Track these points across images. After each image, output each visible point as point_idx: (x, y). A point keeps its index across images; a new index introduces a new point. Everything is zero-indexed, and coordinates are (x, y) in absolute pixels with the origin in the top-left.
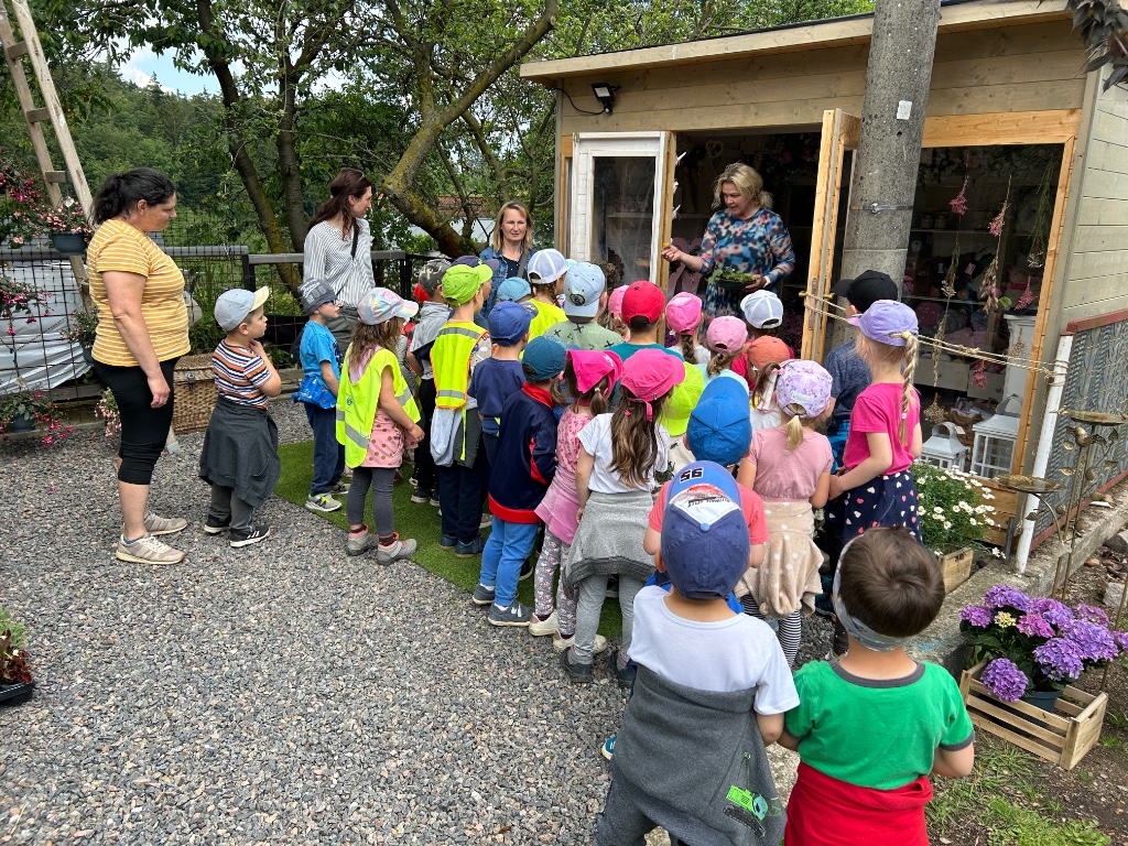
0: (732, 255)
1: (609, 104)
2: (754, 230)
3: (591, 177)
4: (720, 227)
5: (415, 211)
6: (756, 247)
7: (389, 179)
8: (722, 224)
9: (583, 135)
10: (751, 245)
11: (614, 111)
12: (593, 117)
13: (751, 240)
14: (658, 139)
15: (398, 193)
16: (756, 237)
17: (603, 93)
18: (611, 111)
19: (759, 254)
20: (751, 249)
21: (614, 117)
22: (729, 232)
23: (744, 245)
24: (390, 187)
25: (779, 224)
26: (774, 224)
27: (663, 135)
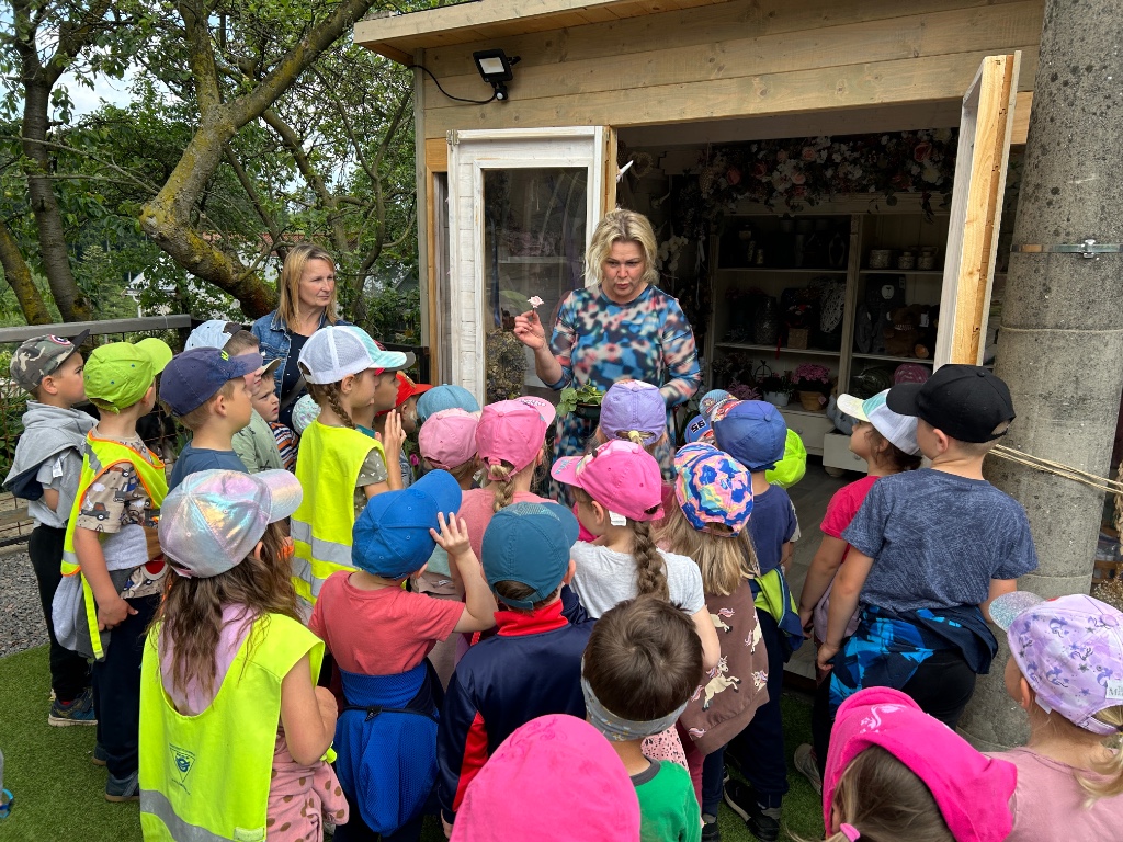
0: (605, 361)
1: (501, 84)
2: (639, 321)
3: (479, 202)
4: (583, 314)
5: (197, 258)
6: (643, 349)
7: (148, 209)
8: (585, 309)
9: (464, 135)
10: (635, 345)
11: (511, 96)
12: (477, 109)
13: (634, 337)
14: (591, 138)
15: (166, 230)
16: (643, 333)
17: (493, 67)
18: (505, 98)
19: (650, 362)
20: (636, 352)
21: (511, 107)
22: (597, 324)
23: (625, 345)
24: (153, 221)
25: (679, 314)
26: (670, 311)
27: (599, 132)
